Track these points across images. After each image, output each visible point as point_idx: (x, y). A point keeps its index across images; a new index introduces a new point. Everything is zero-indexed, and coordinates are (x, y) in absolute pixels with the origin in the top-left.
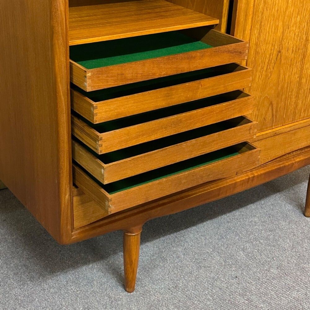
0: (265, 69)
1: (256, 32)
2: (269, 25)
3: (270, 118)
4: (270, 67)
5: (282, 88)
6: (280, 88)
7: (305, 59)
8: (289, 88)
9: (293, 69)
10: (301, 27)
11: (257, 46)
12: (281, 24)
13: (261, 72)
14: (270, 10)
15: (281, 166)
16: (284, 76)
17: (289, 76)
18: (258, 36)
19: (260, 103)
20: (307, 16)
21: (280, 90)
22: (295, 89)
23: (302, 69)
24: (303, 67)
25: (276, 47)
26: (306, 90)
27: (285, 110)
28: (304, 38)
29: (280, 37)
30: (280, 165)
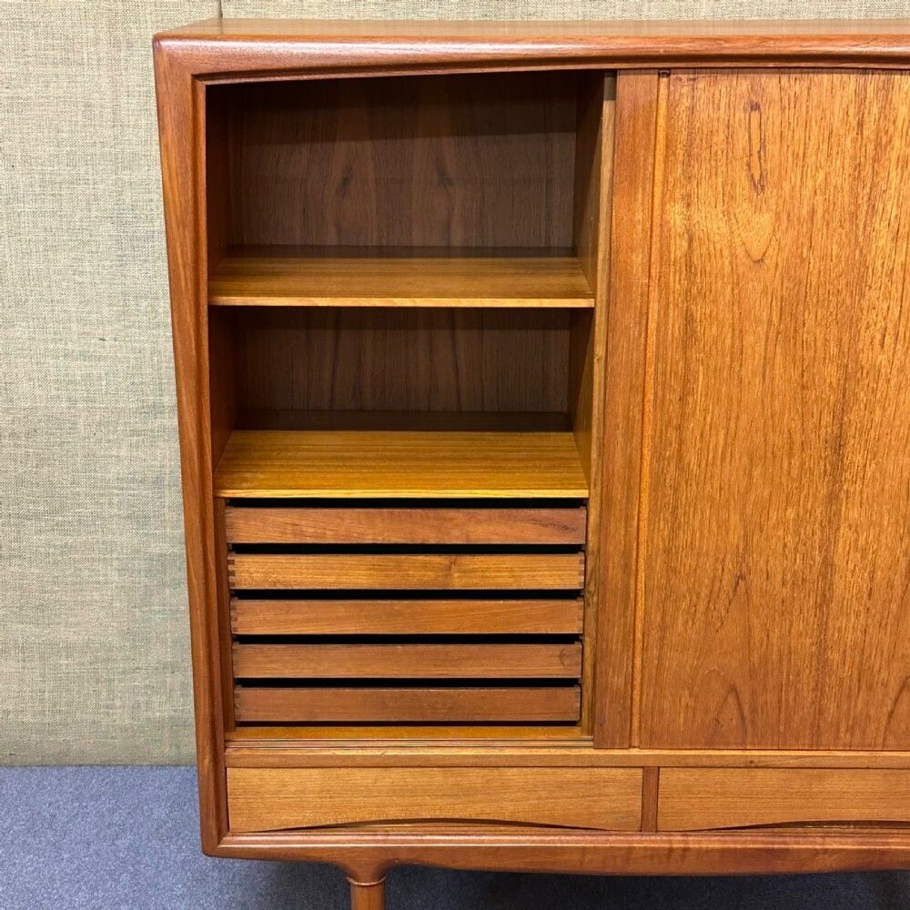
0: (701, 608)
1: (662, 526)
2: (698, 516)
3: (734, 722)
4: (717, 607)
5: (765, 660)
6: (755, 659)
7: (828, 606)
8: (785, 663)
9: (791, 623)
10: (803, 532)
11: (668, 555)
12: (734, 519)
13: (689, 612)
14: (697, 485)
15: (776, 846)
16: (764, 635)
17: (781, 637)
18: (669, 534)
19: (699, 682)
20: (818, 511)
21: (756, 665)
22: (807, 671)
23: (823, 628)
24: (826, 623)
25: (729, 565)
26: (846, 682)
27: (783, 715)
28: (818, 559)
29: (738, 546)
30: (773, 843)
